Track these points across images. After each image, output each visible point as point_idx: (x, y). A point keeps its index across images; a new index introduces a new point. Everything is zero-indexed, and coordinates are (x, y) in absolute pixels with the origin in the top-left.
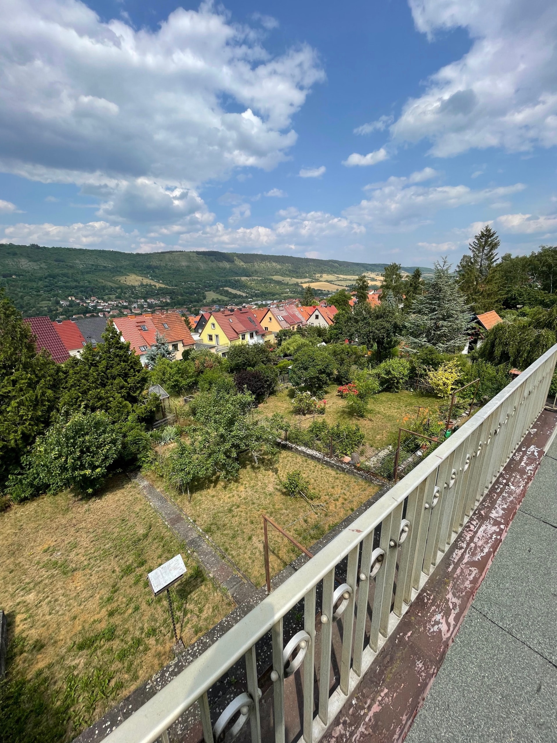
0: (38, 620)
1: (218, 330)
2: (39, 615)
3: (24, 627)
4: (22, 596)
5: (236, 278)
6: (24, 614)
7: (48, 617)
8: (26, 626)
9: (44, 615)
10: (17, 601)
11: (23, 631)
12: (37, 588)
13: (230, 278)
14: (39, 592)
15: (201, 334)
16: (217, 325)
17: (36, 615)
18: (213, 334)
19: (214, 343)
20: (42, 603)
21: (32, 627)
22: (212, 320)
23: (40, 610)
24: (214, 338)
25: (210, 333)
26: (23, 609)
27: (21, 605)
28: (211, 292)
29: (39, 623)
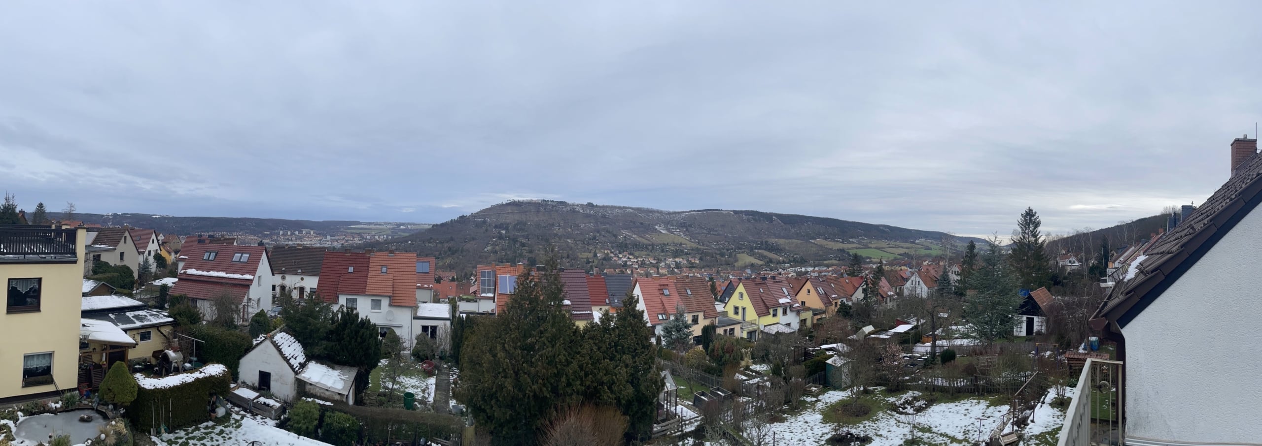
1: (746, 302)
15: (726, 304)
16: (745, 295)
18: (740, 304)
19: (739, 317)
22: (741, 288)
24: (740, 311)
25: (737, 305)
28: (745, 255)
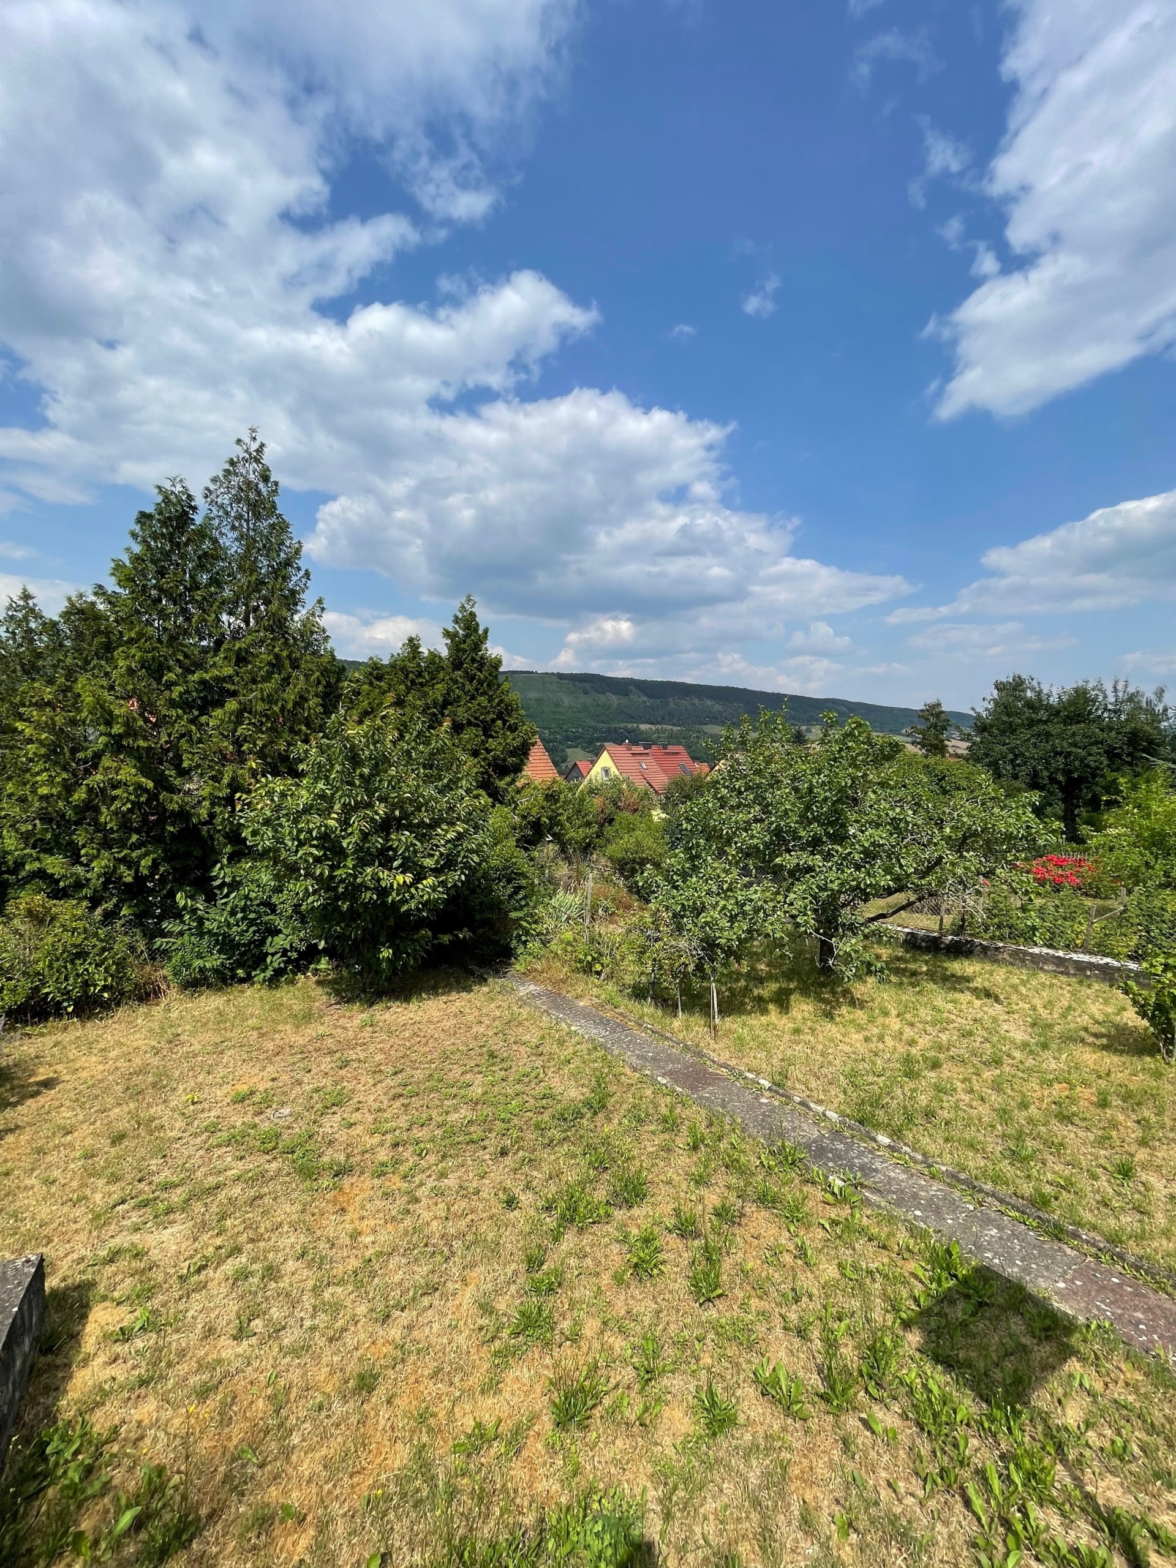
0: (182, 1353)
2: (192, 1327)
3: (110, 1371)
4: (137, 1229)
5: (629, 726)
6: (124, 1309)
7: (228, 1350)
8: (119, 1372)
9: (210, 1332)
10: (114, 1243)
11: (101, 1396)
12: (198, 1207)
13: (617, 726)
14: (203, 1226)
16: (613, 771)
17: (178, 1324)
20: (210, 1272)
21: (143, 1382)
22: (604, 760)
23: (196, 1303)
26: (127, 1286)
27: (123, 1263)
28: (578, 750)
29: (183, 1368)
